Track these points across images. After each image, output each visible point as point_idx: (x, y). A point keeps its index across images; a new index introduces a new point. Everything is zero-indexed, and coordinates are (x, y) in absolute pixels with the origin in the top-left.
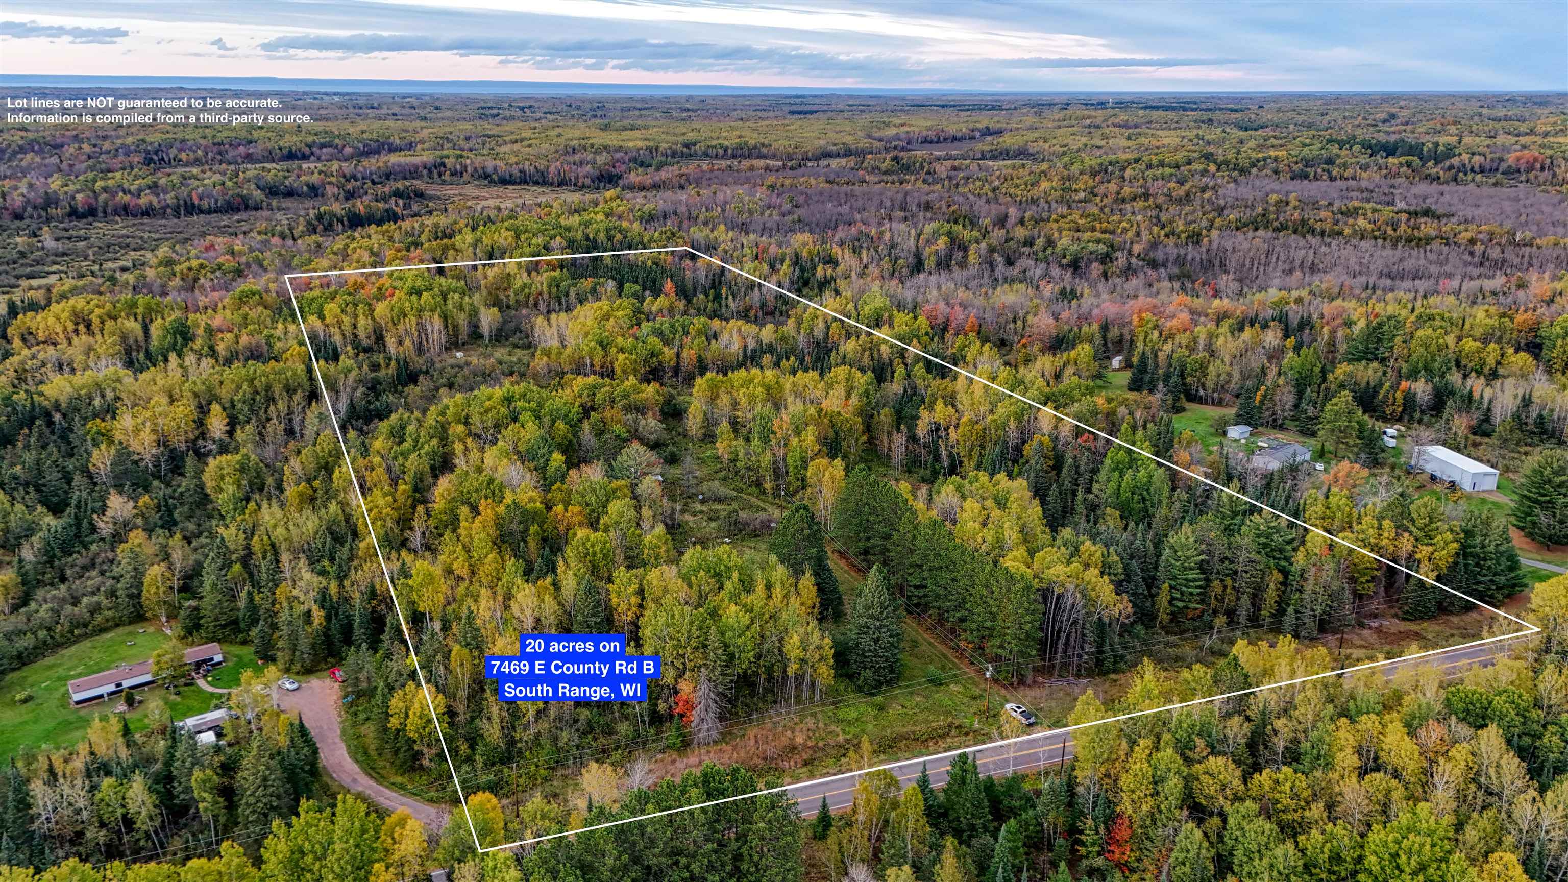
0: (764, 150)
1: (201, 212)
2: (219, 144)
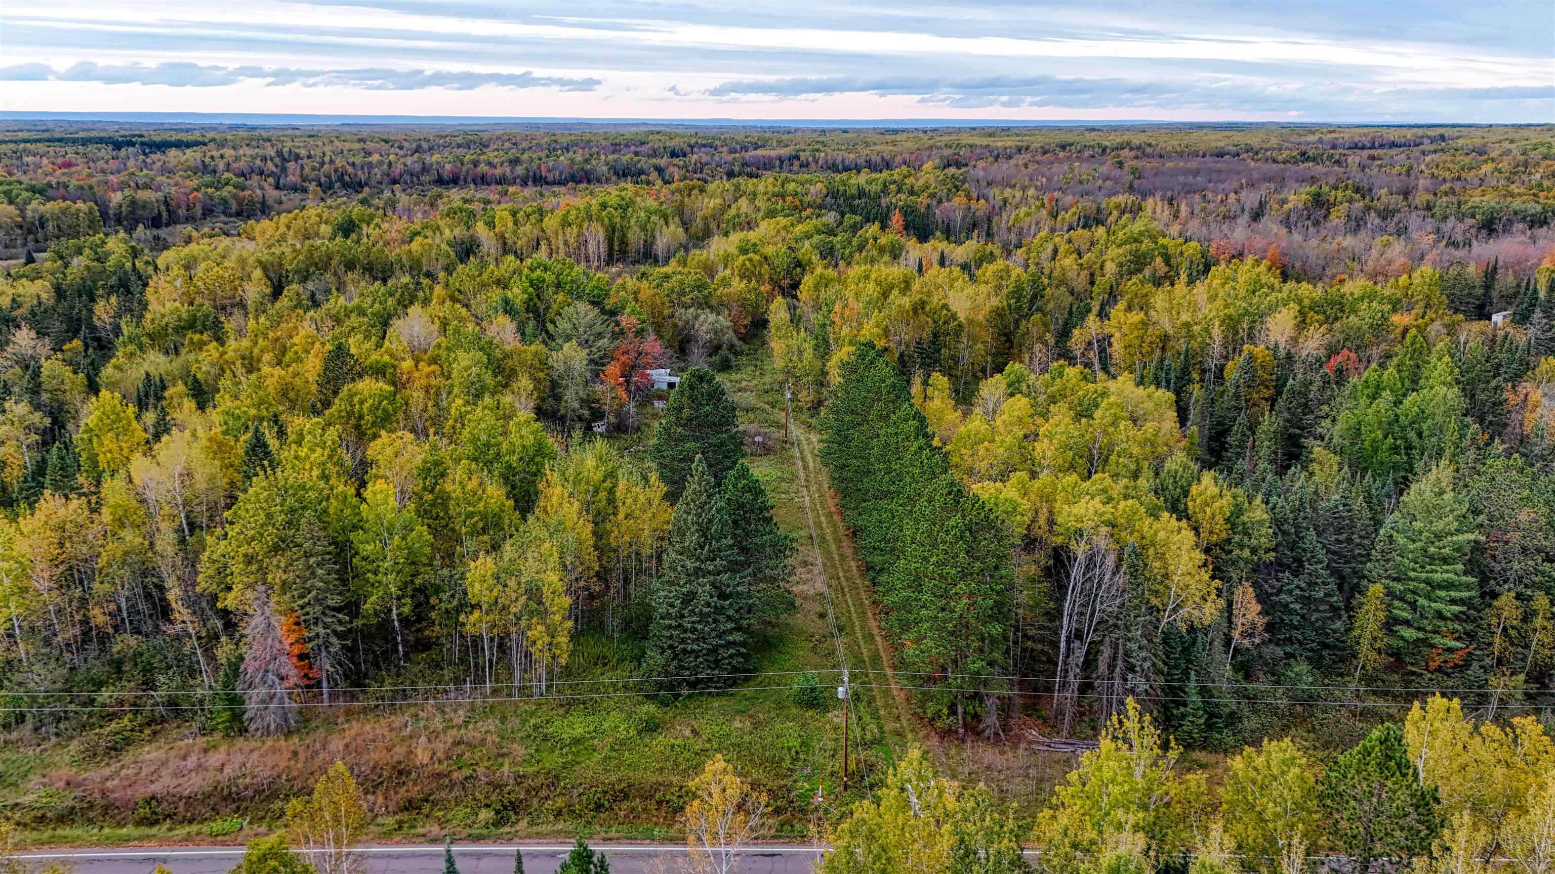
0: (1149, 150)
1: (547, 183)
2: (616, 145)
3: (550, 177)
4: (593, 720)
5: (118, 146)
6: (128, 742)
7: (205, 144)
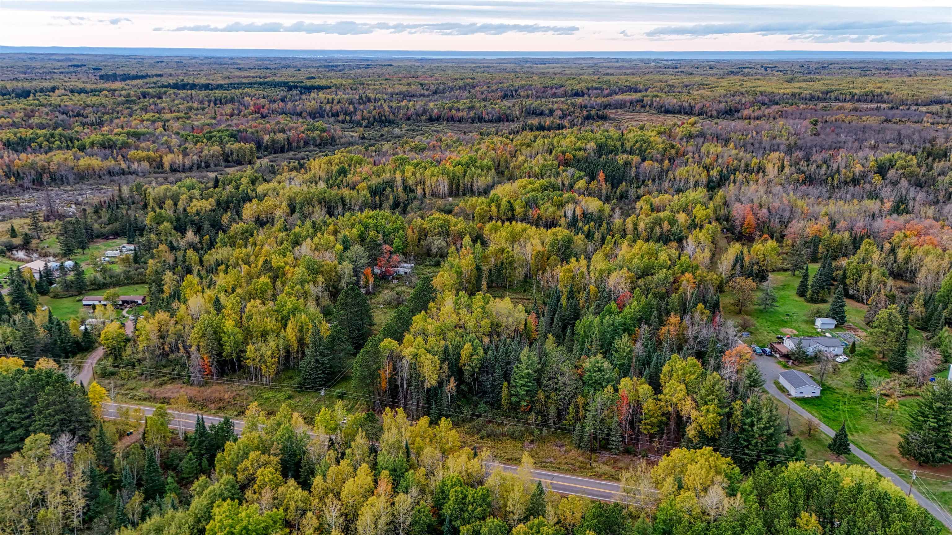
0: (886, 97)
3: (487, 118)
4: (275, 394)
5: (290, 88)
6: (165, 383)
7: (330, 88)
